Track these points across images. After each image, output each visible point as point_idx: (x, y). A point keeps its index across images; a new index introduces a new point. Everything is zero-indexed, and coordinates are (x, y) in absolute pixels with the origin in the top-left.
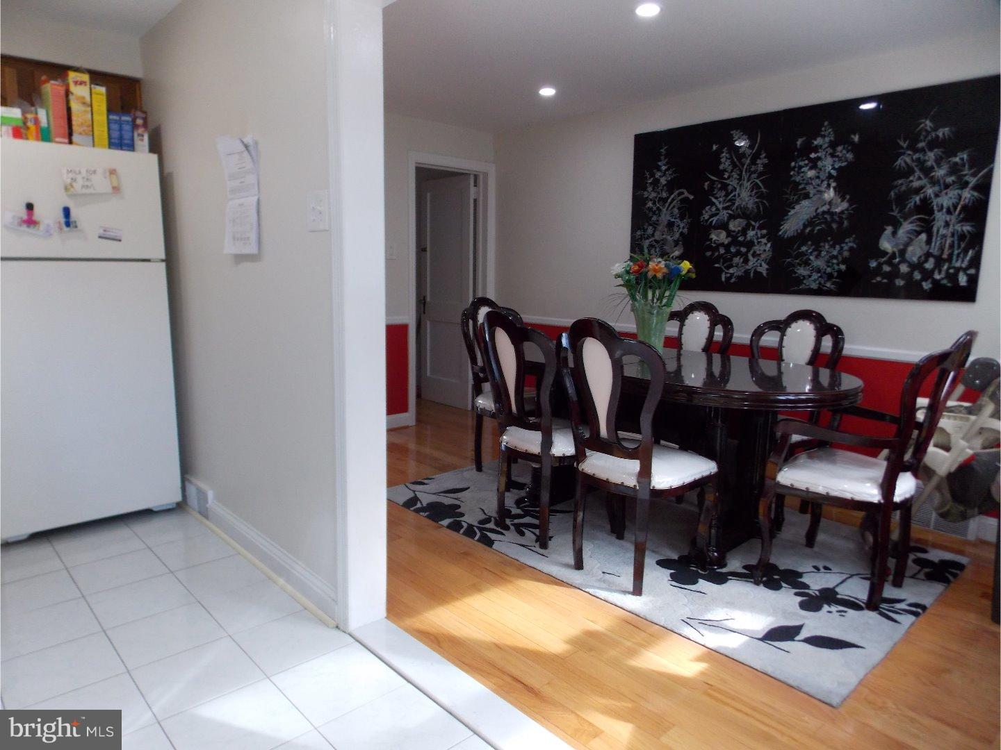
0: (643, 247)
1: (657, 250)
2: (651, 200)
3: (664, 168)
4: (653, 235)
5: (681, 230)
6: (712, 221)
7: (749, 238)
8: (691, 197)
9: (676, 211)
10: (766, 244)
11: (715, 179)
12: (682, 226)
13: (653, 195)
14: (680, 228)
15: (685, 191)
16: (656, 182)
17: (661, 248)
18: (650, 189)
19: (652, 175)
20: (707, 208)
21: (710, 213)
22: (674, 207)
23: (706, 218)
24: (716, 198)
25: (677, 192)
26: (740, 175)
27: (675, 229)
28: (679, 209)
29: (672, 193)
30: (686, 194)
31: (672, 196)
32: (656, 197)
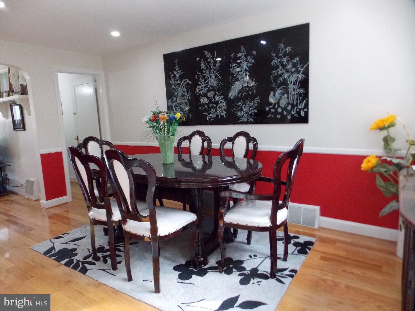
0: (172, 107)
1: (179, 107)
2: (173, 84)
3: (177, 69)
4: (176, 101)
5: (188, 98)
6: (200, 93)
7: (216, 100)
8: (190, 82)
9: (185, 89)
10: (223, 102)
11: (200, 74)
12: (188, 96)
13: (174, 82)
14: (187, 97)
15: (187, 80)
16: (175, 76)
17: (180, 106)
18: (172, 79)
19: (173, 73)
20: (198, 87)
21: (199, 89)
22: (183, 87)
23: (198, 92)
24: (201, 82)
25: (184, 80)
26: (210, 71)
27: (185, 98)
28: (186, 88)
29: (182, 81)
30: (188, 81)
31: (182, 82)
32: (176, 83)
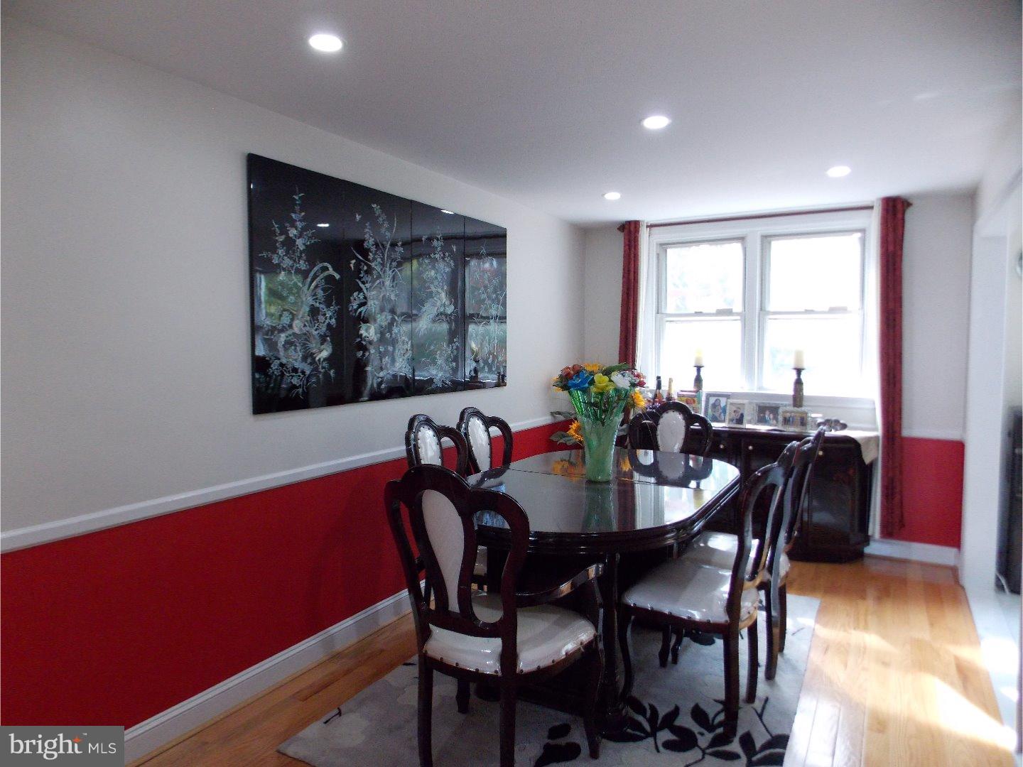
0: (276, 343)
1: (298, 349)
2: (284, 269)
3: (300, 225)
4: (291, 326)
5: (327, 321)
6: (361, 312)
7: (394, 336)
8: (337, 276)
9: (320, 293)
10: (407, 343)
11: (361, 258)
12: (329, 316)
13: (287, 262)
14: (326, 319)
15: (329, 266)
16: (289, 244)
17: (304, 346)
18: (280, 252)
19: (284, 231)
20: (355, 294)
21: (357, 302)
22: (316, 287)
23: (355, 307)
24: (363, 283)
25: (321, 265)
26: (383, 259)
27: (321, 318)
28: (324, 290)
29: (315, 266)
30: (331, 271)
31: (316, 269)
32: (292, 267)
